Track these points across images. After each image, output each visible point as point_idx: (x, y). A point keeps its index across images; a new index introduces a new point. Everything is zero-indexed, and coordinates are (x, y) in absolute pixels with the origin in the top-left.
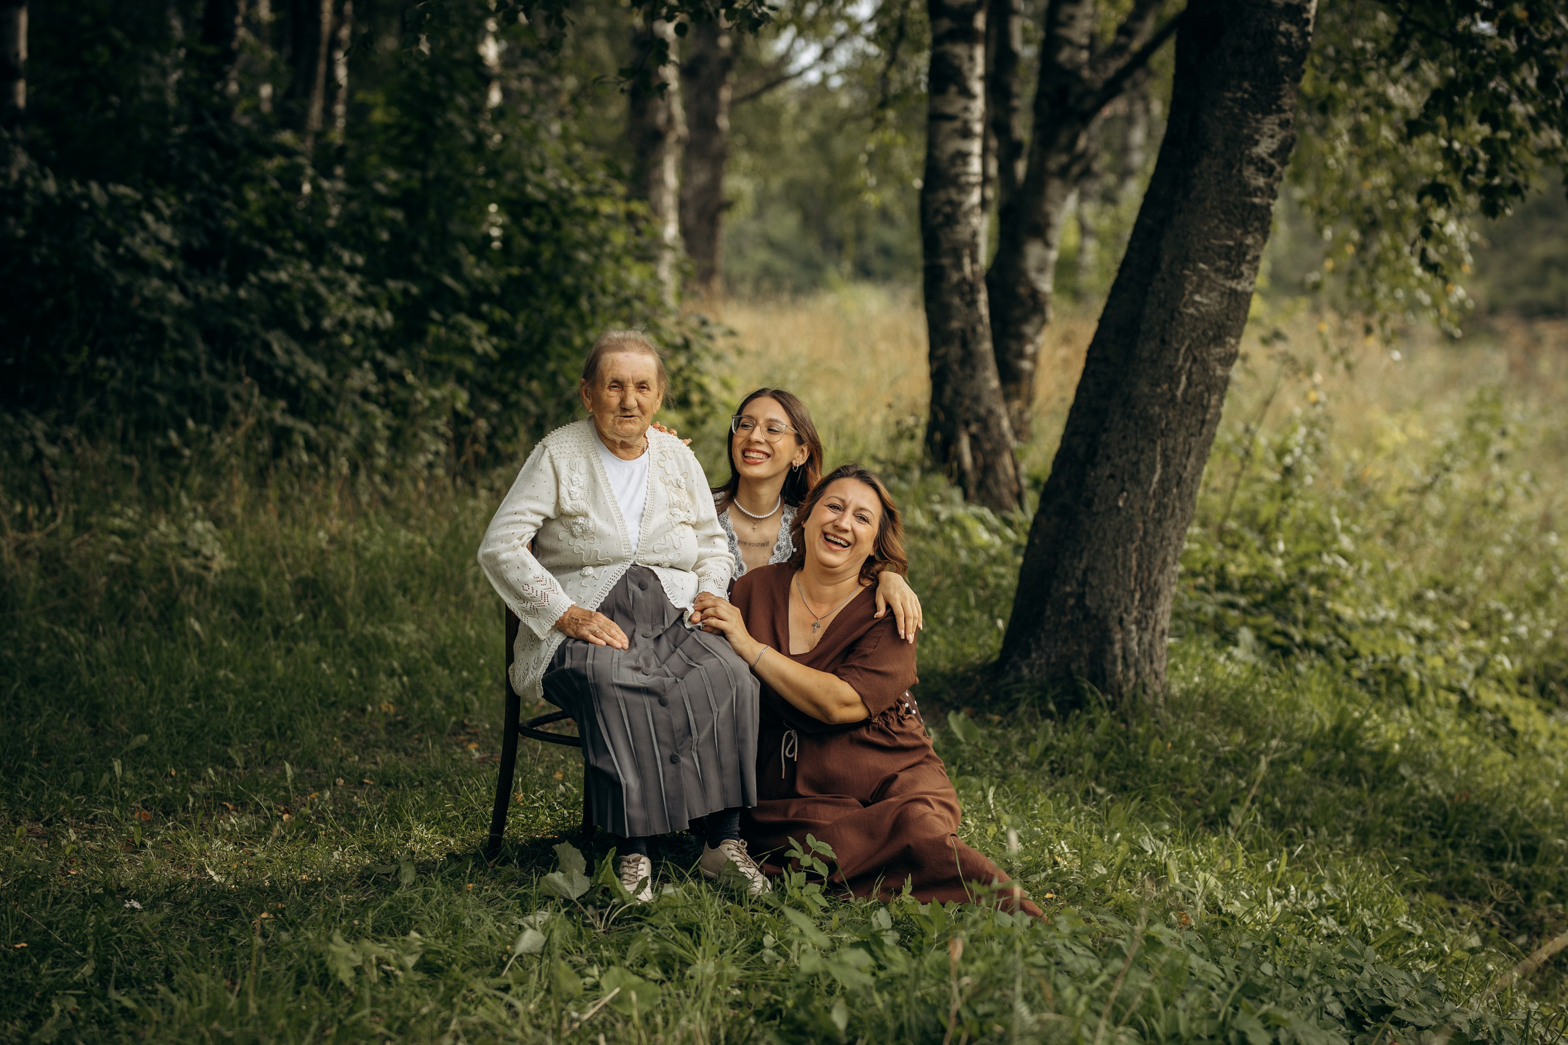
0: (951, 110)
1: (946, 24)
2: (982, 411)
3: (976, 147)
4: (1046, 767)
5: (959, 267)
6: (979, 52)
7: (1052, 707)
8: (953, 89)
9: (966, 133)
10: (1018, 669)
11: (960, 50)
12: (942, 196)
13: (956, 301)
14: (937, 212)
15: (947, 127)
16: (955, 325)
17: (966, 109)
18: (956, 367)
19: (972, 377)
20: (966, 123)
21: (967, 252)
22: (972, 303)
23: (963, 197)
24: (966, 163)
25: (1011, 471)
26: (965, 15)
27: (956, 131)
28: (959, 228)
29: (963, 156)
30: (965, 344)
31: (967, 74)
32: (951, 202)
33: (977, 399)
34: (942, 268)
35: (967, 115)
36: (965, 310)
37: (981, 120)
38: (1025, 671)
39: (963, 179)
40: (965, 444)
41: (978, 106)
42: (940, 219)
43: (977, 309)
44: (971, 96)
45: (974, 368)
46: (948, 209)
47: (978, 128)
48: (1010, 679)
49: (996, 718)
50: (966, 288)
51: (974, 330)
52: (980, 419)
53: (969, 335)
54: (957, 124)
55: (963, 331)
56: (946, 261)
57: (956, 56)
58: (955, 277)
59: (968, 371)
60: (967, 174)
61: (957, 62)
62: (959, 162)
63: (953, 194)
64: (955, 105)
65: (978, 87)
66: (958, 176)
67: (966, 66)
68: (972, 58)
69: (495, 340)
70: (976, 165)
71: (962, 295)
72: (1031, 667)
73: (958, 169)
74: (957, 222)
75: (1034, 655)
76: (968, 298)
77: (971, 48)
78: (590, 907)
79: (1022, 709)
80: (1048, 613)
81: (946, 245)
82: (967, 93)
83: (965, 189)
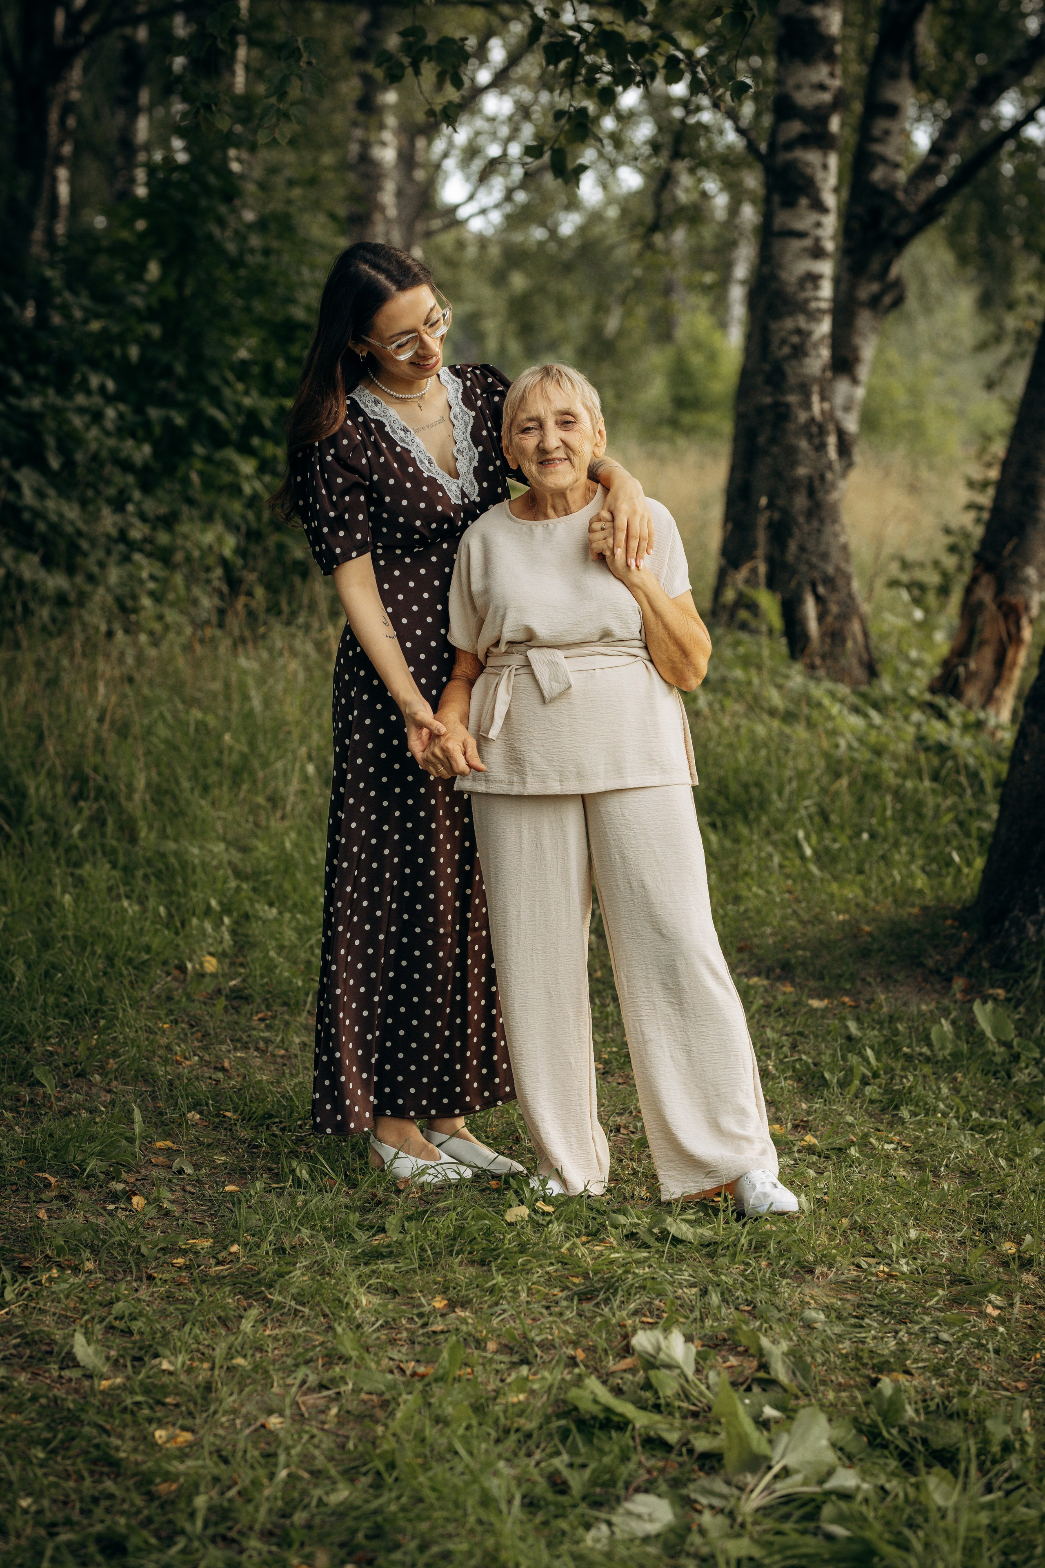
0: (800, 225)
1: (796, 127)
2: (830, 570)
3: (828, 268)
5: (807, 405)
6: (833, 161)
8: (804, 202)
9: (818, 253)
11: (813, 157)
12: (789, 323)
13: (804, 444)
14: (783, 342)
15: (796, 245)
16: (802, 471)
17: (819, 225)
18: (801, 519)
19: (819, 531)
20: (818, 240)
21: (816, 388)
22: (821, 447)
23: (813, 326)
24: (817, 287)
25: (860, 637)
26: (820, 116)
27: (805, 249)
28: (808, 361)
29: (814, 279)
30: (811, 493)
31: (820, 184)
32: (799, 331)
33: (825, 556)
34: (788, 406)
35: (820, 232)
36: (812, 454)
37: (833, 238)
39: (814, 305)
40: (810, 608)
41: (830, 223)
42: (786, 350)
43: (826, 453)
44: (823, 209)
45: (822, 521)
46: (795, 339)
47: (829, 246)
50: (814, 430)
51: (822, 478)
52: (829, 581)
53: (817, 483)
54: (808, 242)
55: (810, 479)
56: (792, 399)
57: (807, 164)
58: (803, 417)
59: (815, 524)
60: (817, 299)
61: (809, 171)
62: (809, 285)
63: (802, 322)
64: (804, 220)
65: (830, 200)
66: (807, 301)
67: (819, 175)
68: (825, 167)
69: (267, 478)
70: (826, 290)
71: (810, 437)
73: (809, 294)
74: (806, 354)
76: (817, 441)
77: (825, 155)
81: (792, 380)
82: (819, 206)
83: (814, 316)
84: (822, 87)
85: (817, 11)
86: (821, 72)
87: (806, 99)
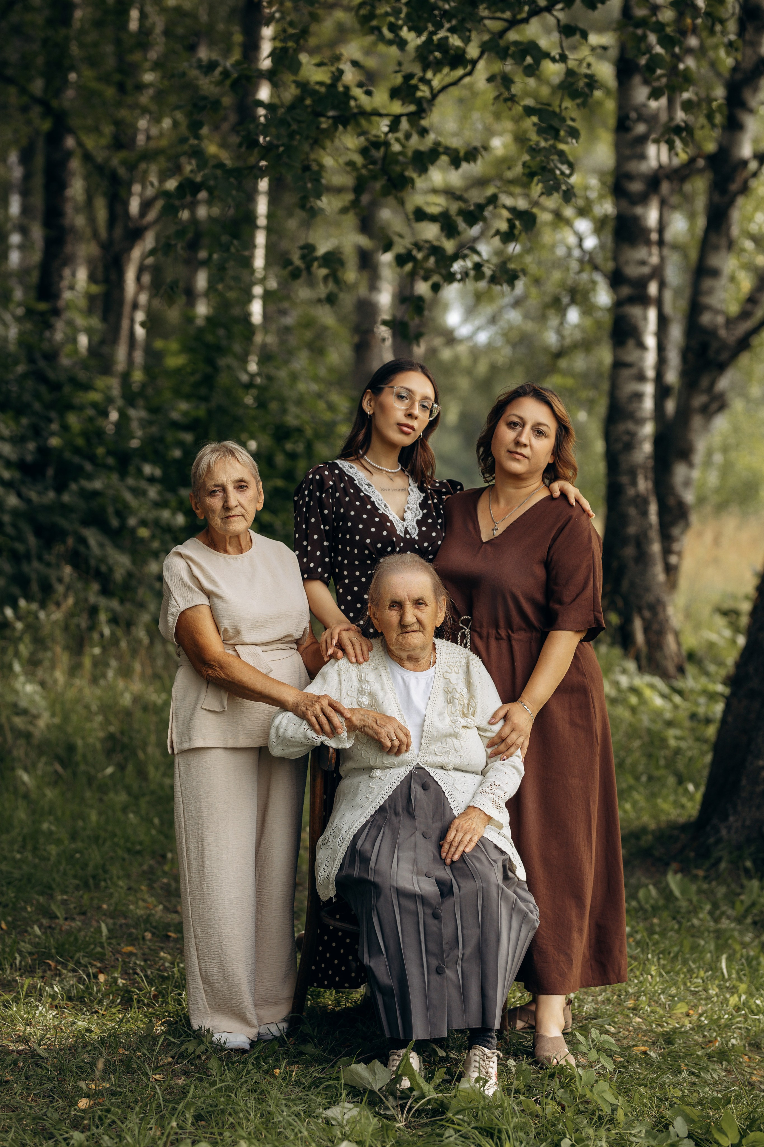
0: (629, 359)
1: (626, 291)
2: (652, 599)
3: (649, 389)
4: (749, 920)
5: (634, 483)
6: (652, 314)
7: (748, 864)
8: (631, 343)
9: (641, 378)
10: (717, 831)
11: (636, 311)
12: (622, 427)
13: (632, 511)
14: (619, 440)
15: (626, 373)
16: (632, 530)
17: (642, 359)
18: (631, 564)
19: (644, 572)
20: (641, 370)
21: (641, 472)
22: (645, 513)
23: (638, 429)
24: (641, 402)
25: (674, 646)
26: (642, 283)
27: (633, 376)
28: (635, 453)
29: (639, 396)
30: (639, 546)
31: (643, 330)
32: (628, 433)
33: (648, 589)
34: (621, 485)
35: (643, 364)
36: (639, 519)
37: (653, 367)
38: (724, 832)
39: (638, 414)
40: (638, 625)
41: (651, 357)
42: (621, 446)
43: (649, 517)
44: (646, 348)
45: (646, 566)
46: (626, 438)
47: (651, 373)
48: (712, 840)
49: (701, 873)
50: (640, 501)
51: (646, 535)
52: (650, 607)
53: (642, 538)
54: (633, 371)
55: (638, 535)
56: (625, 479)
57: (633, 316)
58: (631, 492)
59: (642, 567)
60: (642, 410)
61: (634, 321)
62: (635, 401)
63: (630, 426)
64: (631, 355)
65: (651, 341)
66: (634, 411)
67: (641, 324)
68: (645, 318)
70: (648, 404)
71: (637, 506)
72: (729, 828)
73: (635, 405)
74: (633, 448)
75: (732, 819)
76: (642, 509)
77: (646, 310)
78: (391, 1098)
79: (723, 865)
80: (744, 782)
81: (624, 467)
82: (642, 346)
83: (640, 422)
84: (643, 263)
85: (639, 210)
86: (641, 253)
87: (633, 271)
